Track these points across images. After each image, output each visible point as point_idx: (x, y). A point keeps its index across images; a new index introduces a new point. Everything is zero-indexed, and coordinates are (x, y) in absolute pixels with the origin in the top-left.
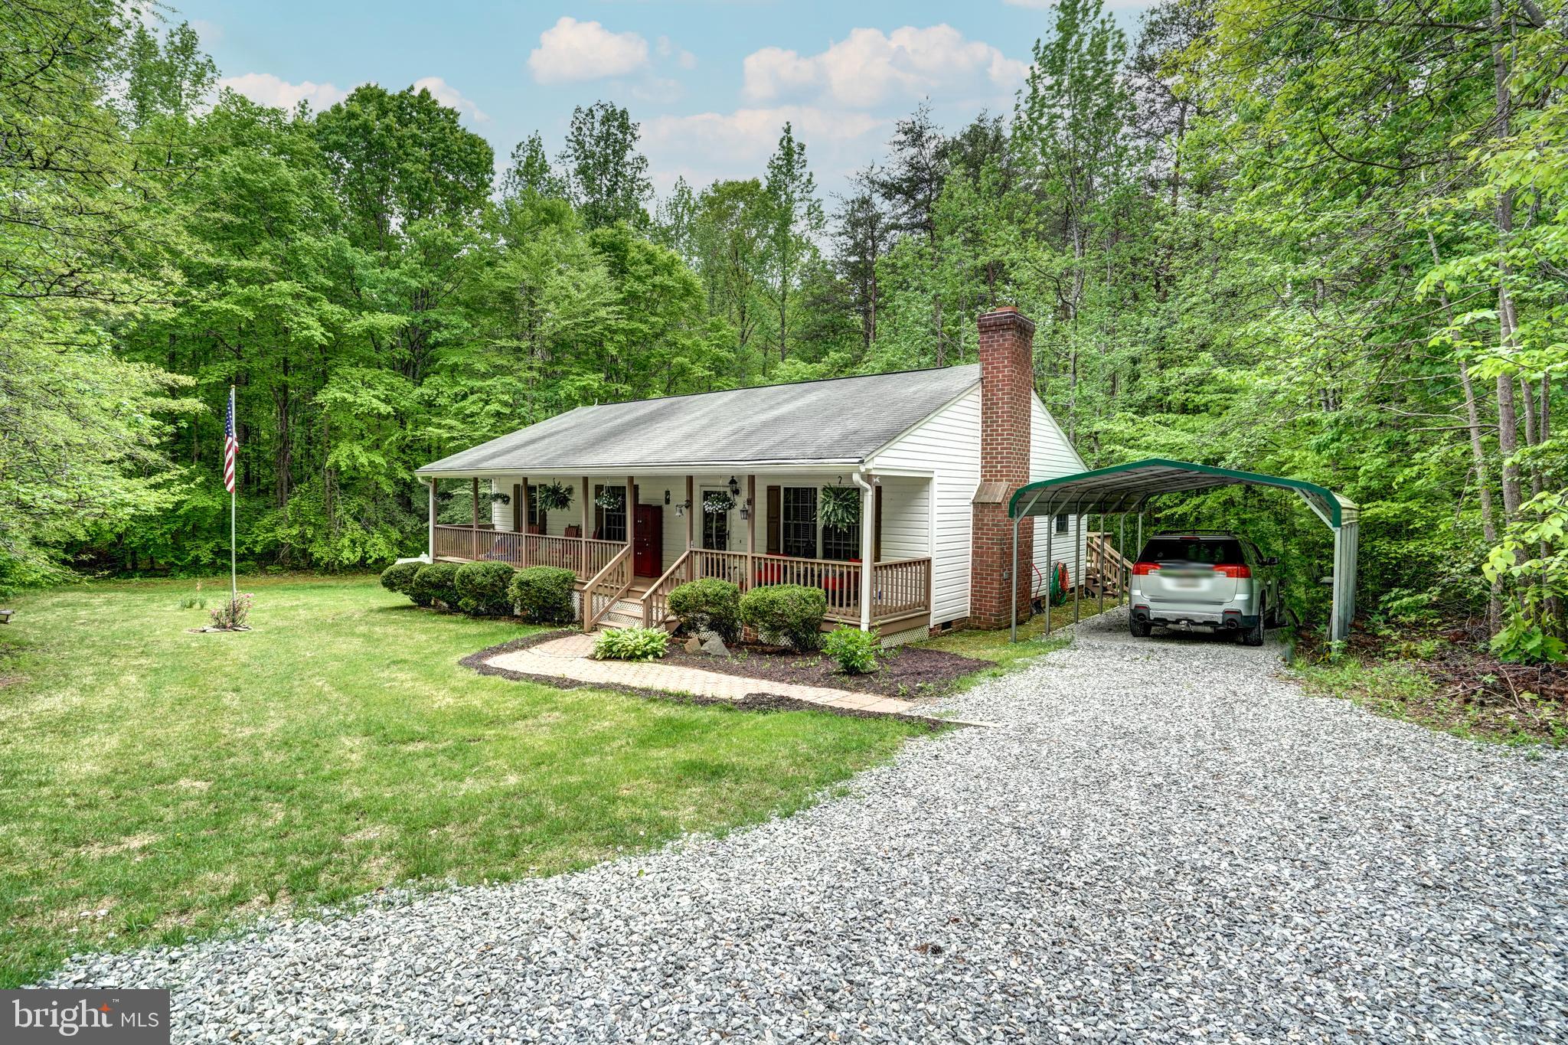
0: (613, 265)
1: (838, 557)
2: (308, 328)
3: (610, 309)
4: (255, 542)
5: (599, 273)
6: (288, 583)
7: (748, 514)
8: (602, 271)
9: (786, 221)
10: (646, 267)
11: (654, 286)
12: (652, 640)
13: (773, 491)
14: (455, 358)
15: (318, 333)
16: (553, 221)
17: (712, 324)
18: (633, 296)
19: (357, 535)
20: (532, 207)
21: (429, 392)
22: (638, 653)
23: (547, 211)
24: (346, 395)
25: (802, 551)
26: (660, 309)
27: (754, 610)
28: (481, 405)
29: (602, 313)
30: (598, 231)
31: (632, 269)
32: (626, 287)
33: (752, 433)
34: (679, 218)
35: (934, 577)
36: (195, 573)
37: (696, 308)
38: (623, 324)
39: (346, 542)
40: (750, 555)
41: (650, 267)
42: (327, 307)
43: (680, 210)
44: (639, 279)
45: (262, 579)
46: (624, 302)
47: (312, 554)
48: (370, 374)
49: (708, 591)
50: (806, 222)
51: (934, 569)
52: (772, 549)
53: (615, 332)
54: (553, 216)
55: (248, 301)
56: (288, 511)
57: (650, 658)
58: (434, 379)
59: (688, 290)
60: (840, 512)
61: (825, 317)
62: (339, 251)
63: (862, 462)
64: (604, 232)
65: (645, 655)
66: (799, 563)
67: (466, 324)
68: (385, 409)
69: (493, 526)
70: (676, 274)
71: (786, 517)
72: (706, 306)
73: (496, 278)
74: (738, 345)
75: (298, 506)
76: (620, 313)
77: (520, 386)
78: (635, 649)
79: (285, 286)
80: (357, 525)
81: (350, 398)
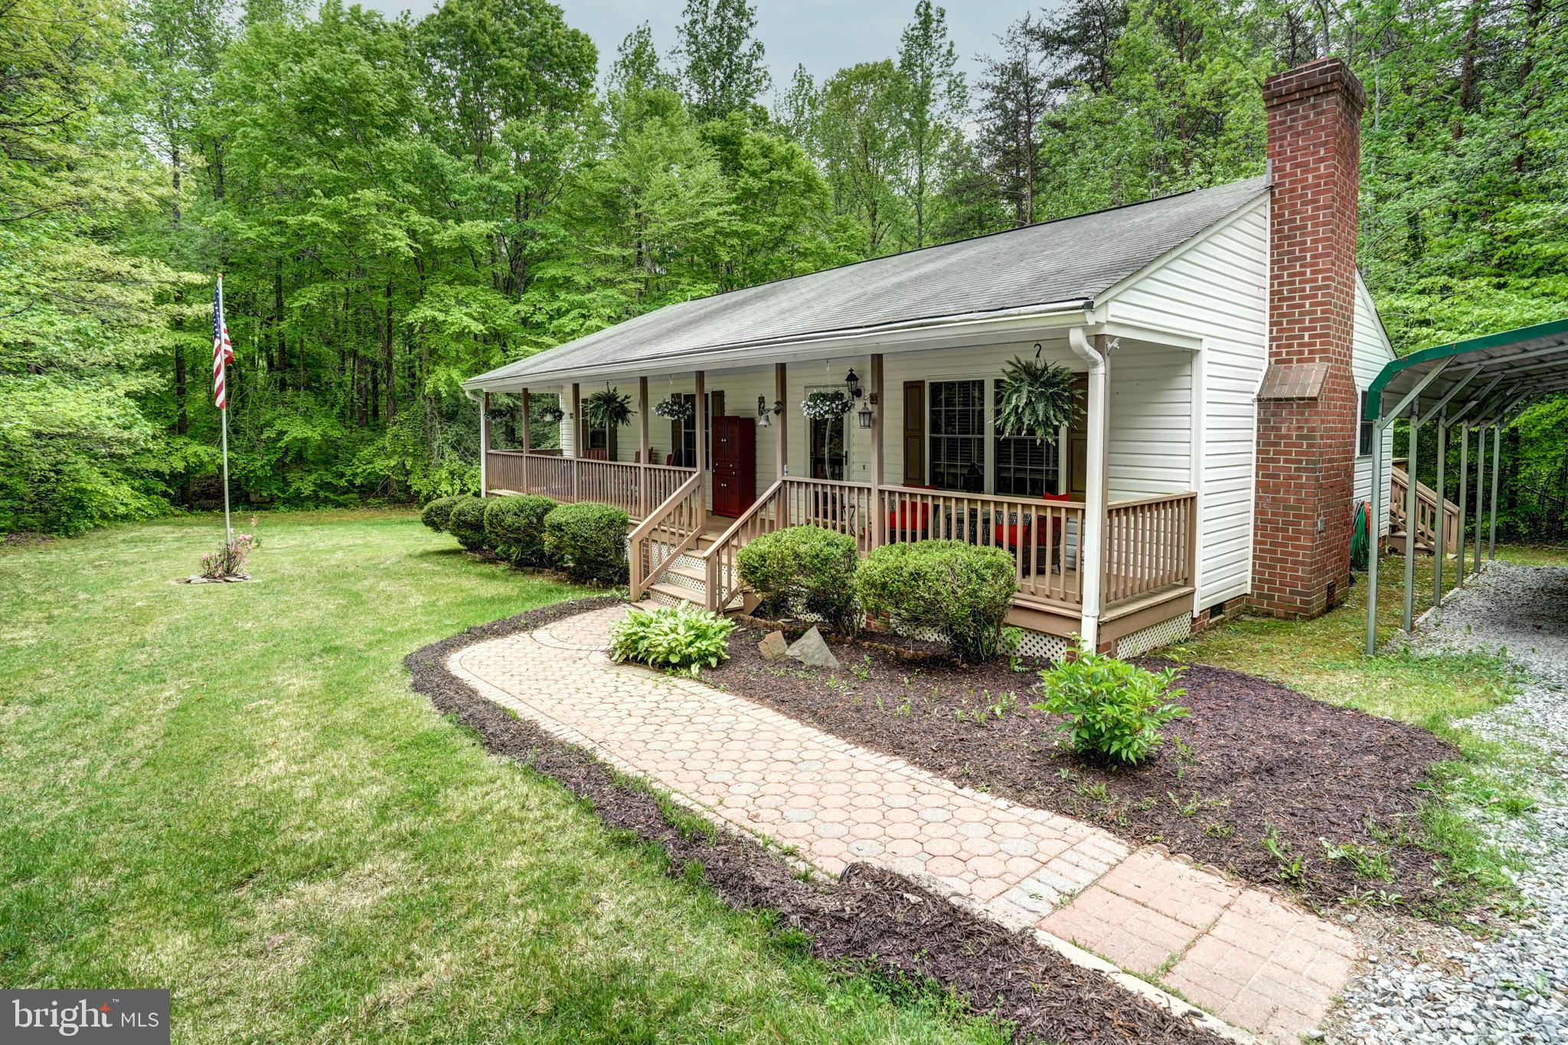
0: (724, 160)
1: (1020, 491)
2: (394, 239)
3: (721, 209)
4: (355, 475)
5: (709, 170)
6: (379, 517)
7: (874, 421)
8: (715, 166)
9: (923, 98)
10: (762, 160)
11: (771, 182)
12: (701, 635)
13: (912, 389)
14: (552, 271)
15: (403, 244)
16: (657, 114)
17: (839, 224)
18: (748, 194)
19: (455, 466)
20: (635, 98)
21: (526, 308)
22: (674, 659)
23: (650, 102)
24: (436, 314)
25: (960, 482)
26: (778, 211)
27: (881, 588)
28: (581, 321)
29: (712, 214)
30: (710, 124)
31: (746, 164)
32: (741, 184)
33: (879, 296)
34: (799, 113)
35: (1201, 528)
36: (297, 506)
37: (821, 207)
38: (738, 226)
39: (444, 474)
40: (875, 487)
41: (766, 161)
42: (415, 217)
43: (800, 103)
44: (754, 174)
45: (361, 513)
46: (738, 200)
47: (410, 487)
48: (464, 291)
49: (803, 549)
50: (946, 100)
51: (1201, 514)
52: (912, 477)
53: (727, 235)
54: (658, 108)
55: (335, 214)
56: (386, 441)
57: (695, 669)
58: (532, 295)
59: (810, 186)
60: (1040, 408)
61: (971, 207)
62: (425, 156)
63: (1089, 306)
64: (716, 125)
65: (686, 662)
66: (957, 502)
67: (563, 232)
68: (477, 327)
69: (561, 452)
70: (796, 168)
71: (935, 428)
72: (831, 202)
73: (595, 179)
74: (868, 248)
75: (396, 436)
76: (734, 213)
77: (623, 298)
78: (671, 651)
79: (368, 194)
80: (455, 456)
81: (441, 317)
